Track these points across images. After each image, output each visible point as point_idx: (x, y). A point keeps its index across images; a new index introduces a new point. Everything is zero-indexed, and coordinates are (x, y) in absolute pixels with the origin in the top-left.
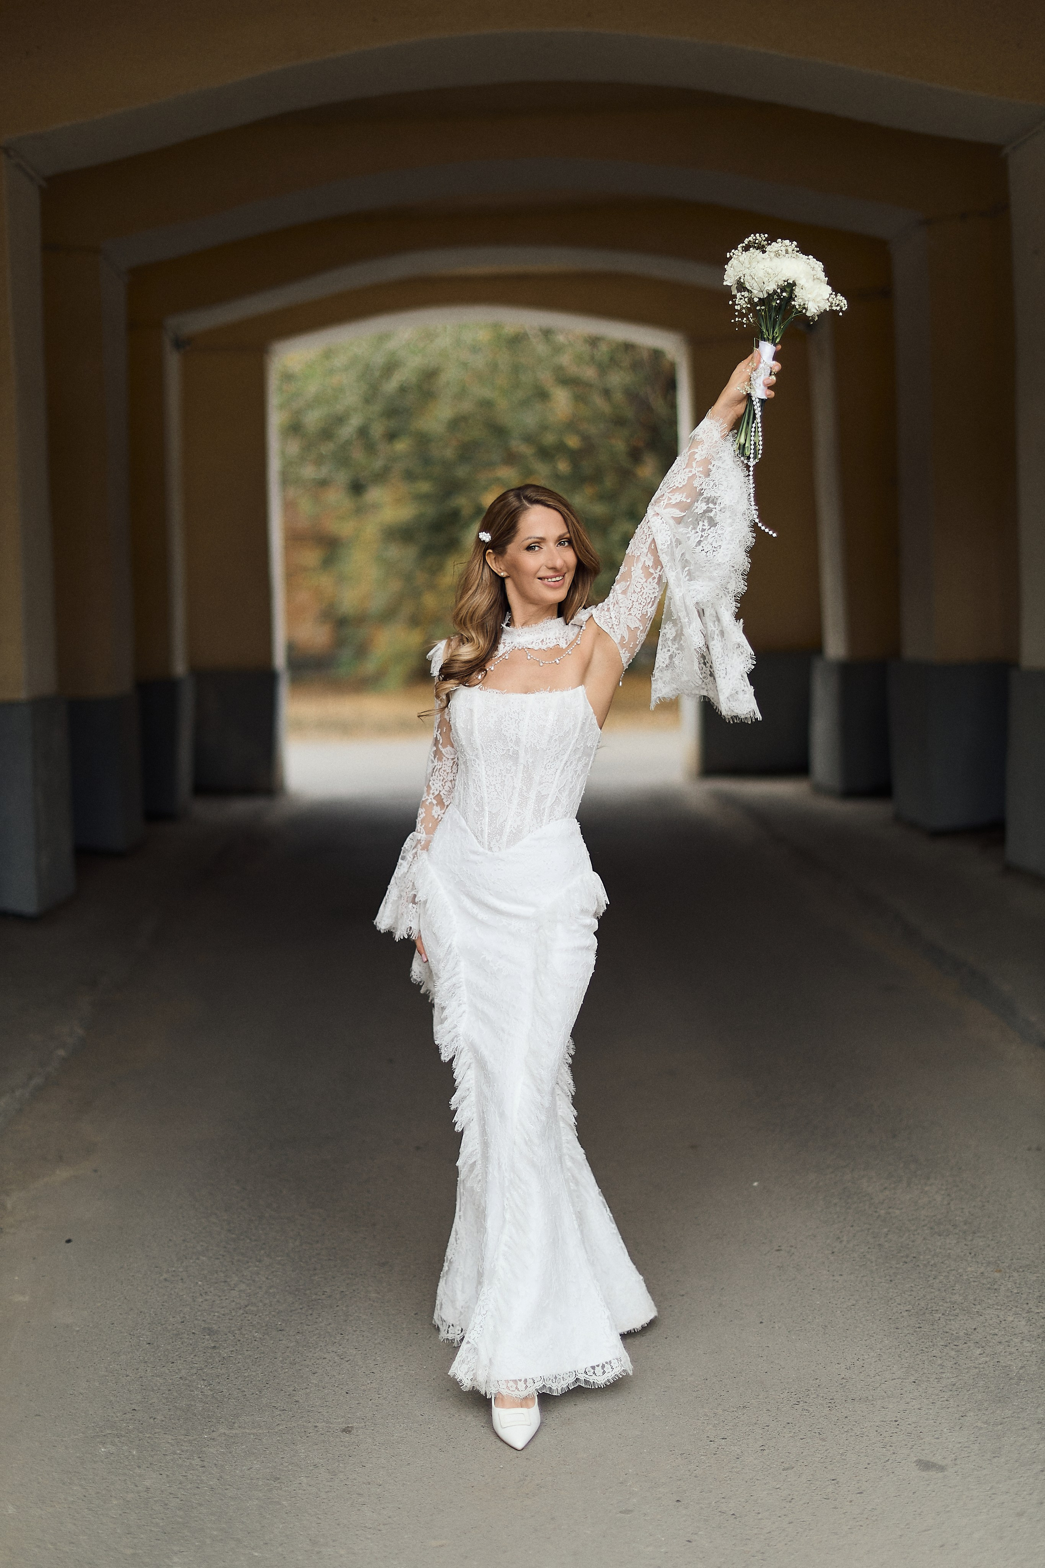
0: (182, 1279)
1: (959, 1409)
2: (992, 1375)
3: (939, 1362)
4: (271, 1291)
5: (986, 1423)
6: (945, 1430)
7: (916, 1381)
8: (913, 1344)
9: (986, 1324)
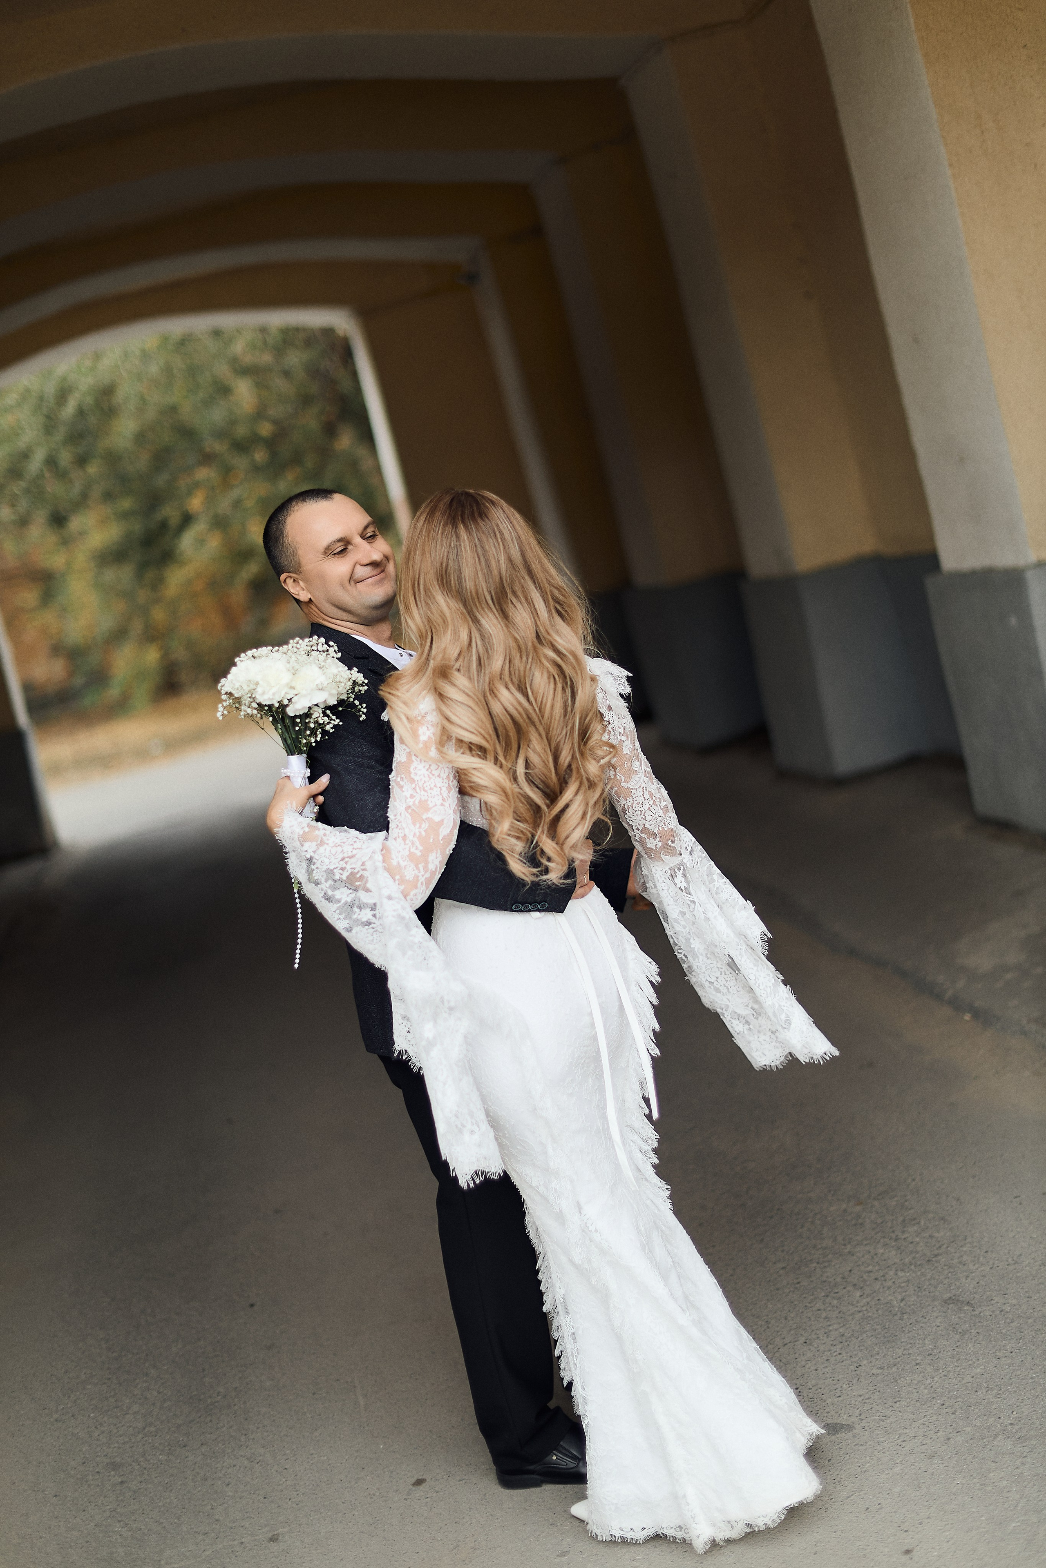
0: (73, 1416)
1: (853, 1360)
2: (876, 1315)
3: (824, 1315)
4: (166, 1405)
5: (880, 1368)
6: (844, 1386)
7: (807, 1341)
8: (796, 1303)
9: (860, 1263)
